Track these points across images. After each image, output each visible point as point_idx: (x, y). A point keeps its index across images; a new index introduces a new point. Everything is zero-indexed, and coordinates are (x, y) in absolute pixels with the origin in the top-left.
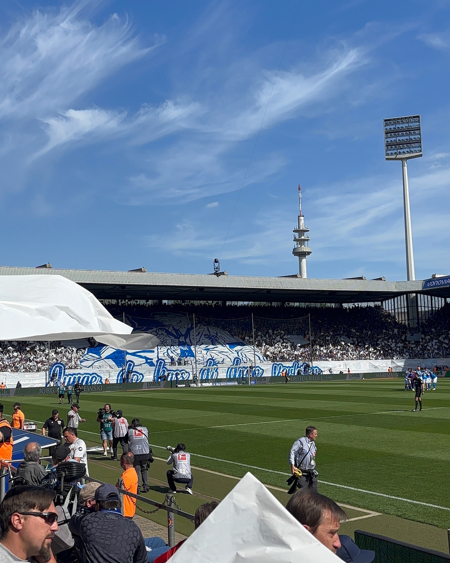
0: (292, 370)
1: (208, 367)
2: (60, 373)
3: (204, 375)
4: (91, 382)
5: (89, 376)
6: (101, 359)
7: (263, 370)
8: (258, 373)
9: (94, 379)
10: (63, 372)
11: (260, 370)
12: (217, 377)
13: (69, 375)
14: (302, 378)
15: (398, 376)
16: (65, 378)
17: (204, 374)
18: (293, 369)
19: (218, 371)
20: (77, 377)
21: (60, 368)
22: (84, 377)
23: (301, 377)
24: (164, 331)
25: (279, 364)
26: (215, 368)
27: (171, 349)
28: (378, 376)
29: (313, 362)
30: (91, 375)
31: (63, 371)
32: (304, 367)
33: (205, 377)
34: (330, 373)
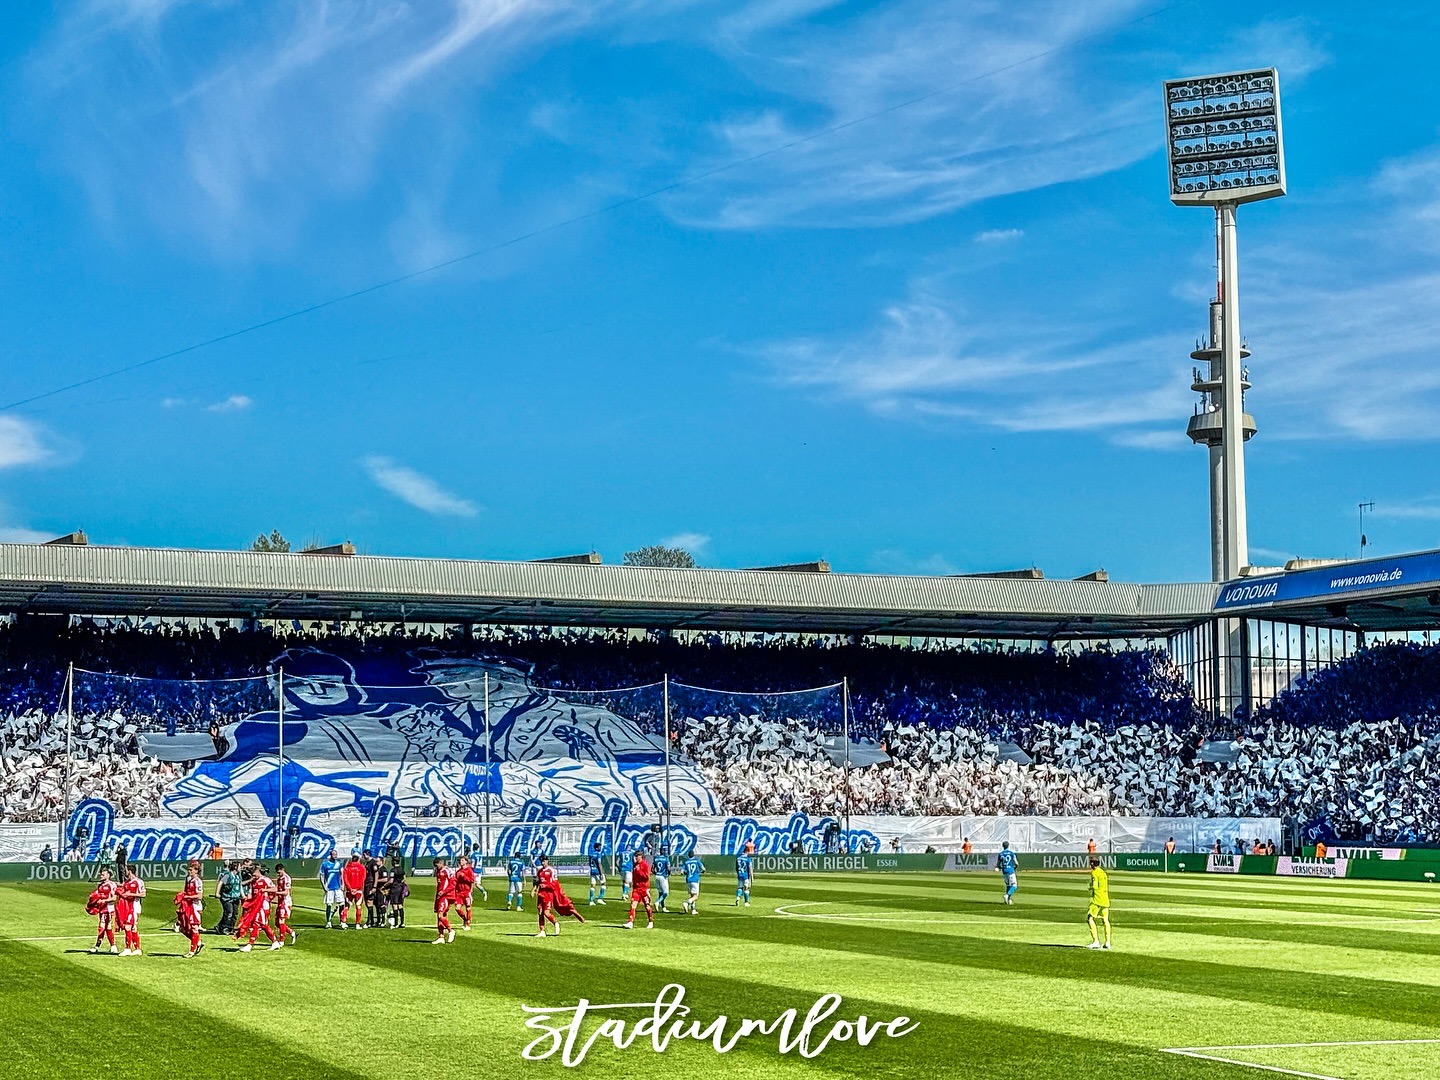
0: (786, 838)
1: (525, 823)
2: (99, 828)
3: (513, 846)
4: (184, 853)
5: (179, 836)
6: (227, 793)
7: (695, 838)
8: (679, 846)
9: (192, 846)
10: (107, 824)
11: (684, 835)
12: (552, 852)
13: (126, 832)
16: (113, 841)
18: (790, 835)
19: (555, 834)
20: (145, 839)
21: (100, 813)
22: (165, 841)
23: (800, 861)
24: (440, 715)
25: (745, 822)
26: (549, 825)
27: (441, 769)
28: (1047, 864)
29: (850, 817)
31: (107, 821)
32: (823, 831)
34: (894, 851)
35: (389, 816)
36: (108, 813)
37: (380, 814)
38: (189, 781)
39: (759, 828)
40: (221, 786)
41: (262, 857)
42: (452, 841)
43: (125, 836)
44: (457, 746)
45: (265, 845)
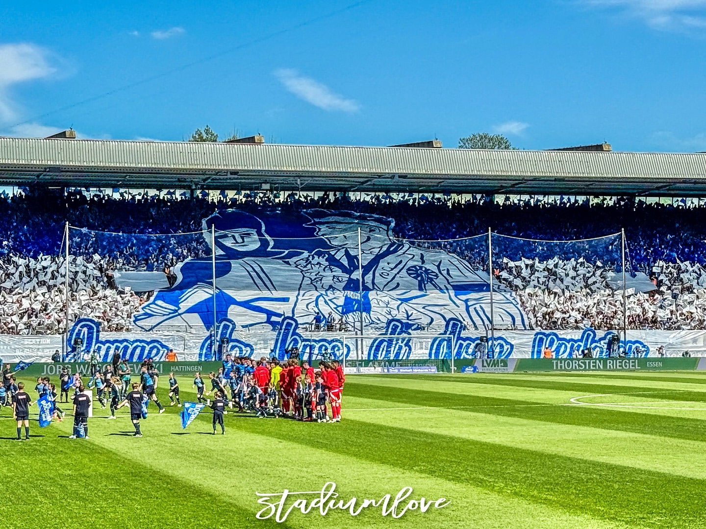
0: (579, 346)
1: (388, 336)
2: (90, 339)
3: (380, 352)
5: (145, 345)
6: (177, 314)
7: (512, 346)
8: (501, 352)
9: (154, 351)
10: (95, 336)
11: (504, 344)
12: (408, 356)
13: (107, 341)
14: (592, 364)
16: (99, 348)
17: (381, 349)
18: (582, 344)
19: (410, 344)
20: (122, 346)
21: (90, 328)
22: (135, 348)
23: (589, 363)
24: (325, 258)
25: (549, 335)
26: (406, 338)
27: (327, 295)
29: (626, 331)
30: (148, 343)
31: (95, 334)
32: (607, 341)
33: (383, 356)
34: (660, 356)
35: (291, 331)
36: (95, 328)
37: (285, 329)
38: (151, 306)
39: (559, 339)
40: (173, 308)
41: (203, 360)
42: (337, 348)
43: (108, 345)
44: (338, 279)
45: (204, 351)
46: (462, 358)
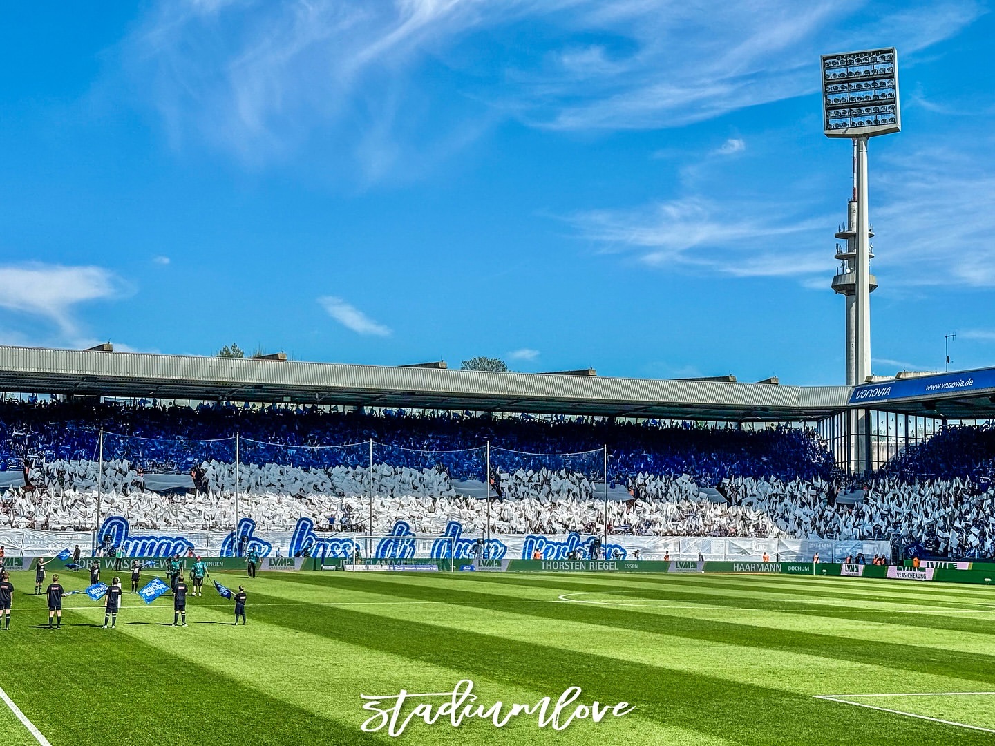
1: (395, 537)
3: (387, 552)
7: (506, 548)
12: (412, 556)
14: (576, 566)
15: (780, 570)
17: (388, 549)
19: (415, 544)
22: (162, 544)
23: (574, 564)
26: (411, 539)
28: (736, 569)
29: (607, 536)
30: (174, 540)
33: (390, 555)
35: (307, 531)
36: (125, 526)
37: (301, 529)
39: (547, 542)
42: (348, 547)
43: (136, 541)
46: (461, 557)
